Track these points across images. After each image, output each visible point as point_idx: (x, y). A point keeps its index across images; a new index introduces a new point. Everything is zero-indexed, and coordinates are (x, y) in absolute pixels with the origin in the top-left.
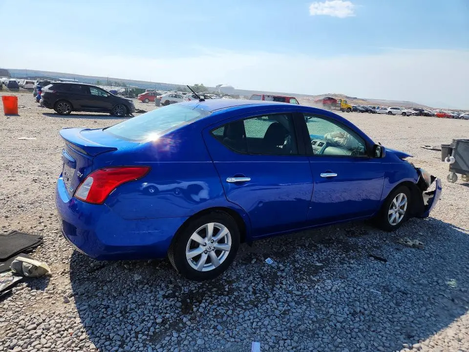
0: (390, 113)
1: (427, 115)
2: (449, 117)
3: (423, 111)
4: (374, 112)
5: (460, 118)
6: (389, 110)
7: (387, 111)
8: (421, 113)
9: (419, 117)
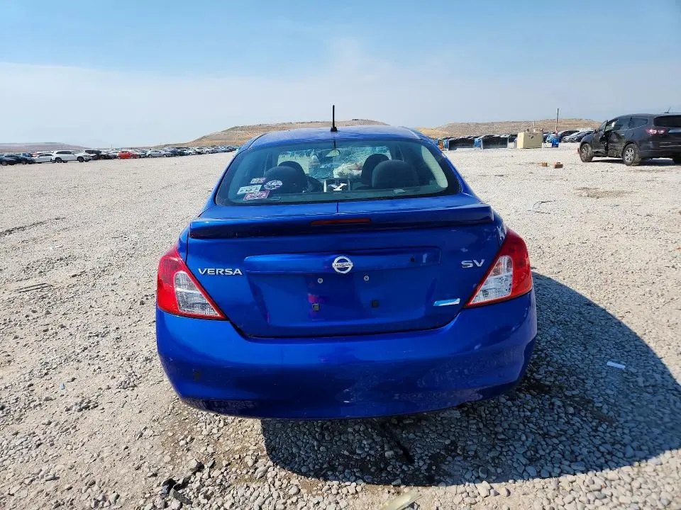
0: (58, 160)
1: (107, 157)
2: (135, 157)
3: (101, 152)
4: (32, 162)
5: (148, 157)
6: (55, 155)
7: (53, 158)
8: (98, 156)
9: (98, 161)
